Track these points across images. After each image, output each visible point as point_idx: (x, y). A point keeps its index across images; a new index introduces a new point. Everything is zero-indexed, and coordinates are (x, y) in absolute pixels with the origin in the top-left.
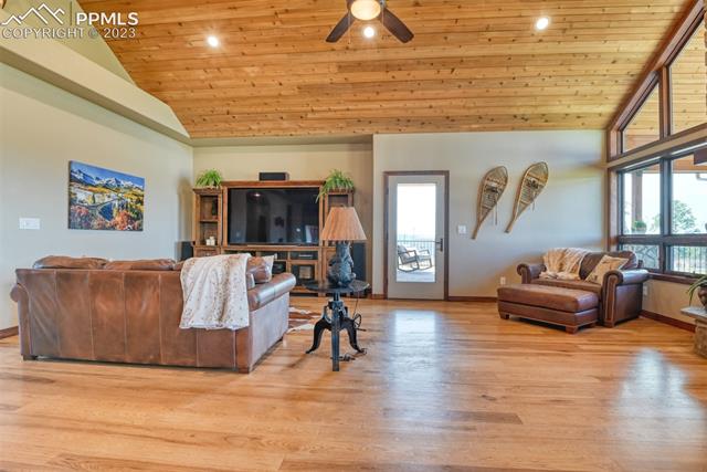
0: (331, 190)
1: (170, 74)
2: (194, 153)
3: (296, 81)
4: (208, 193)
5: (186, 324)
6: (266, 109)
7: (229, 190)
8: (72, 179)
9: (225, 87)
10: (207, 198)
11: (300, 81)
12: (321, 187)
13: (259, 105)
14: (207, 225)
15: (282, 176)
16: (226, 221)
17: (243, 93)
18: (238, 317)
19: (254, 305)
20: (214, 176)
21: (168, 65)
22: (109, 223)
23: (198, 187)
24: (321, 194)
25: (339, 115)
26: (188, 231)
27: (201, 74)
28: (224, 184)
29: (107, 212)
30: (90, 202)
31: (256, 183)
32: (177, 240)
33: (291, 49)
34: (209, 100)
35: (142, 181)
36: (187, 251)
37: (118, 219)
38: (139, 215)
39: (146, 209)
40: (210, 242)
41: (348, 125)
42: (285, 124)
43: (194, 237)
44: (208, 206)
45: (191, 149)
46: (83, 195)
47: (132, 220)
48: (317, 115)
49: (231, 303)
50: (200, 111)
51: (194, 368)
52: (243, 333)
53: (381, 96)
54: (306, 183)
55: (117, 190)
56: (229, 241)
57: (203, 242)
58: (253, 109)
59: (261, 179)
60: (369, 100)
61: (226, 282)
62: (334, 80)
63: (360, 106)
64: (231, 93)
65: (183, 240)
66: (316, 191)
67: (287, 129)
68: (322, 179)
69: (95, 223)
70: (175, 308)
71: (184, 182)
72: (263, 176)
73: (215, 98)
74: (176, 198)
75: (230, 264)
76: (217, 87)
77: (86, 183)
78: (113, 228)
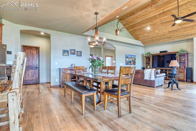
0: (180, 54)
1: (140, 36)
2: (145, 49)
3: (167, 31)
4: (148, 57)
5: (145, 79)
6: (161, 38)
7: (153, 56)
8: (126, 57)
9: (151, 36)
10: (148, 58)
11: (169, 30)
12: (177, 53)
13: (159, 37)
14: (148, 64)
15: (166, 52)
16: (152, 63)
17: (155, 36)
18: (153, 78)
19: (156, 77)
20: (149, 53)
21: (140, 34)
22: (131, 64)
23: (146, 56)
24: (177, 55)
25: (181, 35)
26: (144, 65)
27: (146, 34)
28: (151, 55)
29: (130, 62)
30: (128, 61)
31: (159, 54)
32: (141, 67)
33: (166, 25)
34: (148, 38)
35: (135, 56)
36: (144, 68)
37: (132, 63)
38: (135, 62)
39: (136, 61)
40: (148, 67)
41: (184, 37)
42: (166, 40)
43: (145, 66)
44: (148, 59)
45: (144, 48)
46: (127, 60)
47: (134, 63)
48: (174, 36)
49: (152, 76)
50: (146, 41)
51: (146, 86)
52: (154, 81)
53: (194, 28)
54: (172, 53)
55: (132, 58)
56: (152, 67)
57: (147, 67)
58: (158, 38)
59: (160, 53)
60: (190, 30)
61: (151, 73)
62: (178, 28)
63: (187, 32)
64: (152, 36)
65: (143, 67)
66: (175, 54)
67: (167, 41)
68: (177, 51)
69: (129, 64)
70: (143, 77)
71: (143, 55)
72: (161, 52)
73: (149, 38)
74: (141, 58)
75: (152, 70)
76: (149, 36)
77: (128, 58)
78: (131, 65)
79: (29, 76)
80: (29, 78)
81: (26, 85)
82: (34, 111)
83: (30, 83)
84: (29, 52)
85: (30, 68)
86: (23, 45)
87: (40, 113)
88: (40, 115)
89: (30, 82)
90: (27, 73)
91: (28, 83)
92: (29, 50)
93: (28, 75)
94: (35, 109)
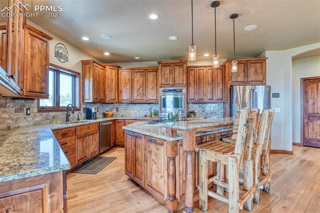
79: (315, 131)
80: (315, 135)
81: (307, 147)
82: (288, 196)
83: (317, 144)
84: (315, 87)
85: (316, 117)
86: (302, 78)
87: (294, 205)
88: (293, 208)
89: (316, 142)
90: (312, 126)
91: (313, 144)
92: (316, 84)
93: (313, 129)
94: (292, 195)
